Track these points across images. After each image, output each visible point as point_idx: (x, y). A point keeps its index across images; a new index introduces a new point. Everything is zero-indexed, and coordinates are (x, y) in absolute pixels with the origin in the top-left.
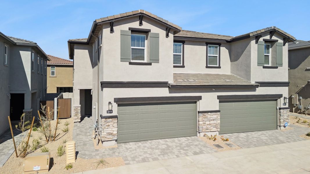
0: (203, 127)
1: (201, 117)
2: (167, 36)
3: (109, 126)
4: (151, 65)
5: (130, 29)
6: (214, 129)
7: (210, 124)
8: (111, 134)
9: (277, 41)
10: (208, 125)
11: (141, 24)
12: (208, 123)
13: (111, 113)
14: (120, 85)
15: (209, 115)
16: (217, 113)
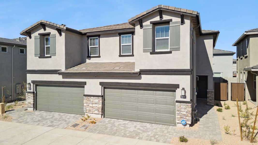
0: (87, 108)
1: (85, 100)
2: (61, 35)
3: (29, 98)
4: (51, 57)
5: (39, 34)
6: (96, 112)
7: (92, 107)
8: (30, 103)
9: (171, 20)
10: (91, 107)
11: (45, 29)
12: (91, 105)
13: (30, 90)
14: (34, 72)
15: (92, 99)
16: (99, 98)
